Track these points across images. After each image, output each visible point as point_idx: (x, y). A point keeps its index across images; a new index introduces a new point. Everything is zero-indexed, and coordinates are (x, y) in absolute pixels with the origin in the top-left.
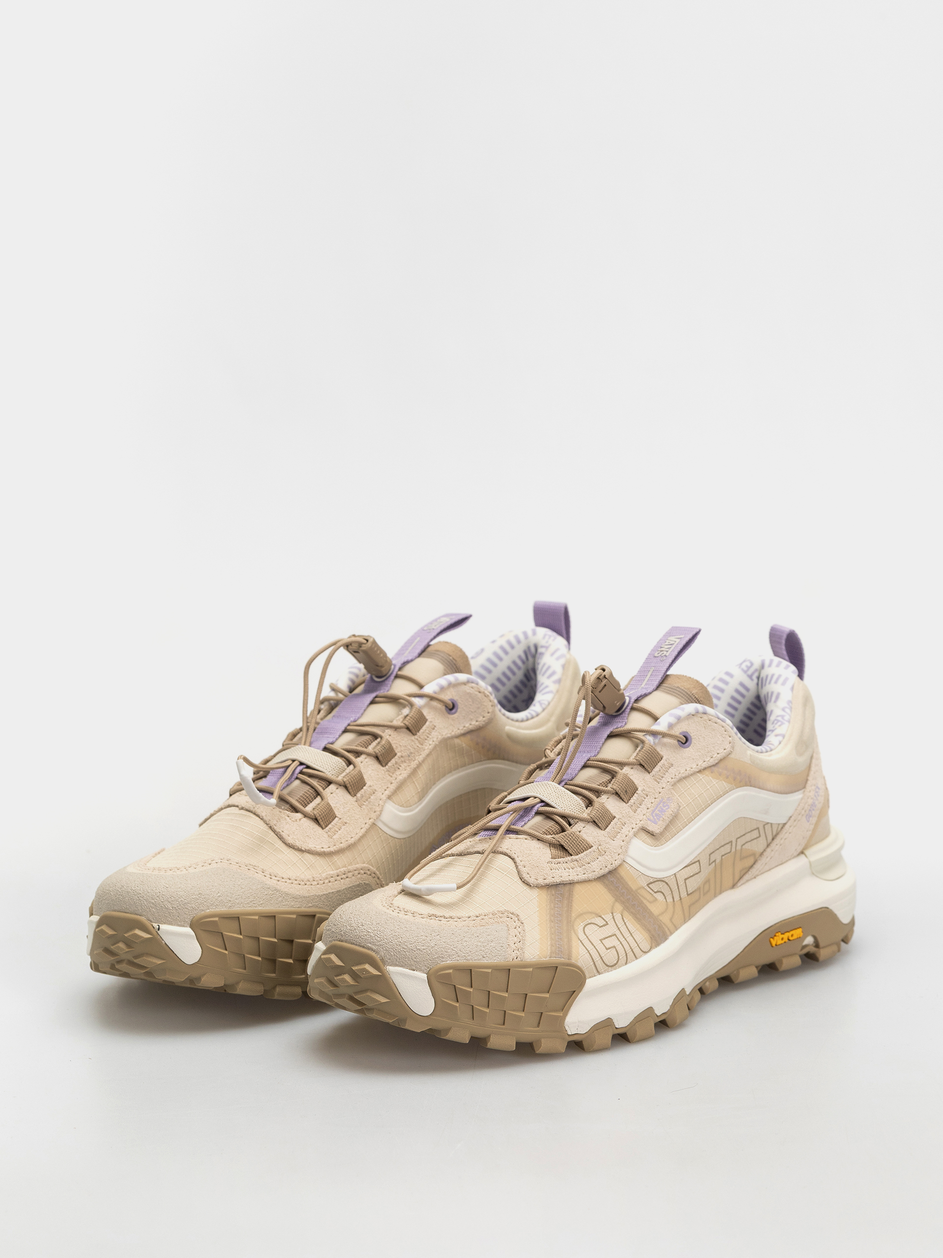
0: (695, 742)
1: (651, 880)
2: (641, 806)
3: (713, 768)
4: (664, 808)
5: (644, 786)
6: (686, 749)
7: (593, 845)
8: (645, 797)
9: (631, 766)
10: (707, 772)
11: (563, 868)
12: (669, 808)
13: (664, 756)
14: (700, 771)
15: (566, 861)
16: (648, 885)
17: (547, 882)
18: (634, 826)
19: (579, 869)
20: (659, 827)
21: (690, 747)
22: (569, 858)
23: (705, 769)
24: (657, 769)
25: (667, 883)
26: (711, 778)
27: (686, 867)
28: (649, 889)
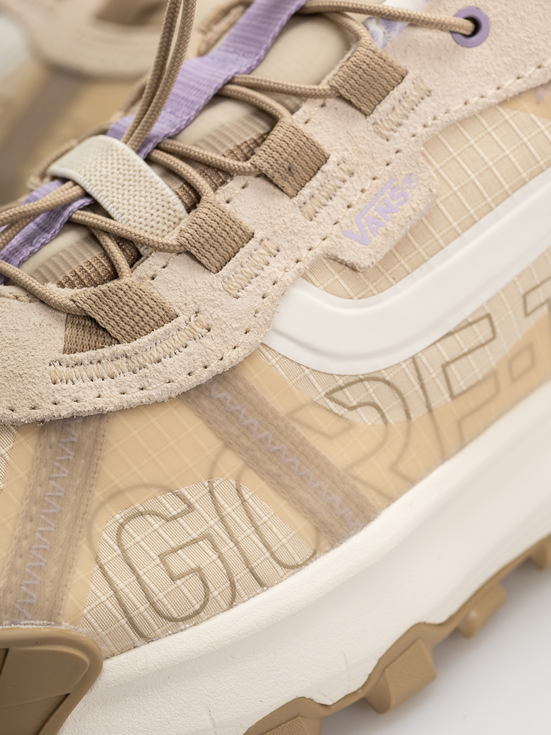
0: (498, 31)
1: (341, 382)
2: (330, 203)
3: (541, 92)
4: (394, 203)
5: (346, 150)
6: (474, 49)
7: (178, 311)
8: (346, 177)
9: (320, 101)
10: (525, 103)
11: (85, 377)
12: (405, 201)
13: (410, 71)
14: (503, 103)
15: (98, 358)
16: (329, 395)
17: (37, 414)
18: (304, 253)
19: (129, 377)
20: (372, 252)
21: (484, 44)
22: (107, 351)
23: (520, 95)
24: (385, 106)
25: (388, 383)
26: (533, 116)
27: (450, 334)
28: (332, 405)
